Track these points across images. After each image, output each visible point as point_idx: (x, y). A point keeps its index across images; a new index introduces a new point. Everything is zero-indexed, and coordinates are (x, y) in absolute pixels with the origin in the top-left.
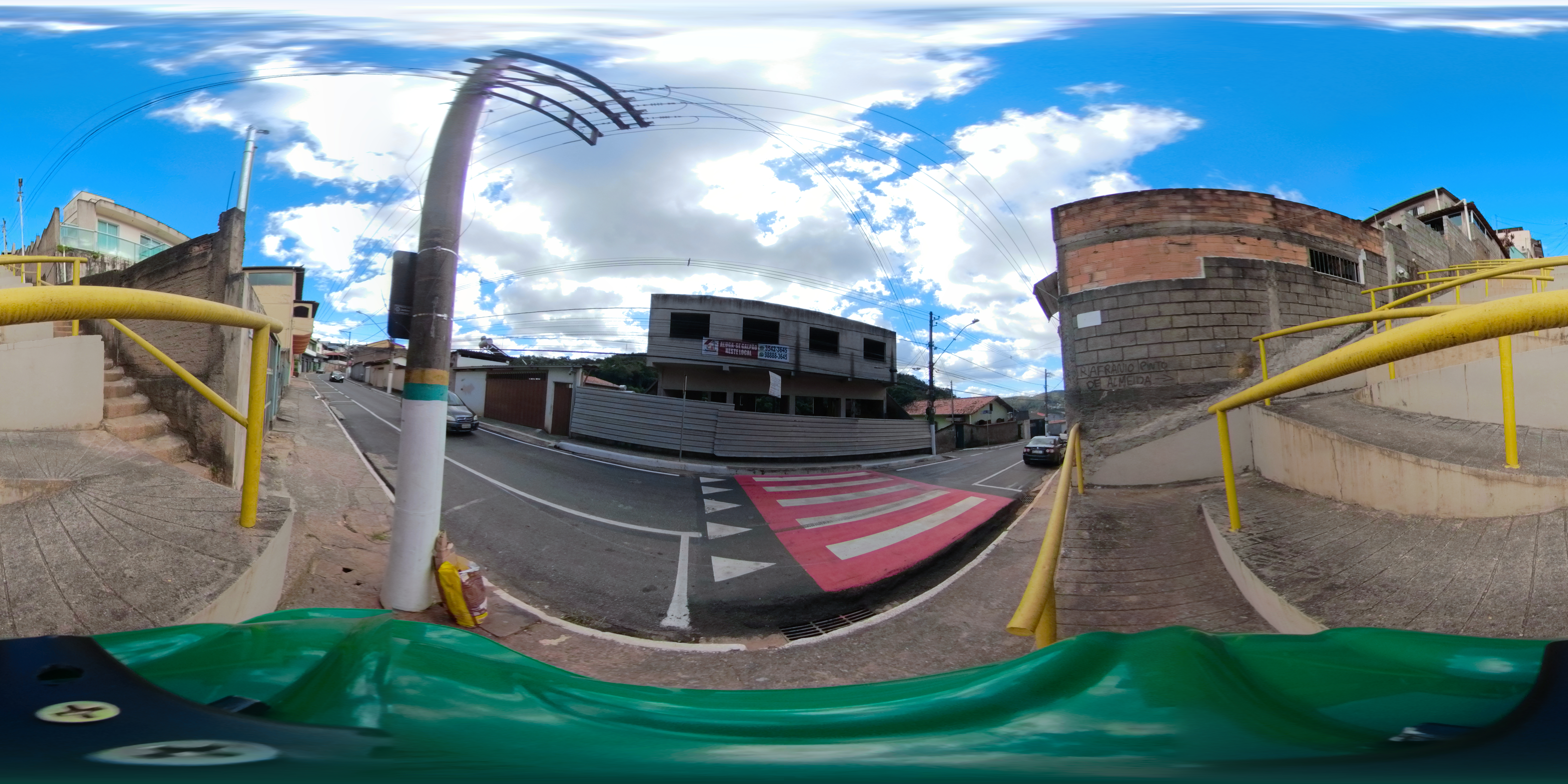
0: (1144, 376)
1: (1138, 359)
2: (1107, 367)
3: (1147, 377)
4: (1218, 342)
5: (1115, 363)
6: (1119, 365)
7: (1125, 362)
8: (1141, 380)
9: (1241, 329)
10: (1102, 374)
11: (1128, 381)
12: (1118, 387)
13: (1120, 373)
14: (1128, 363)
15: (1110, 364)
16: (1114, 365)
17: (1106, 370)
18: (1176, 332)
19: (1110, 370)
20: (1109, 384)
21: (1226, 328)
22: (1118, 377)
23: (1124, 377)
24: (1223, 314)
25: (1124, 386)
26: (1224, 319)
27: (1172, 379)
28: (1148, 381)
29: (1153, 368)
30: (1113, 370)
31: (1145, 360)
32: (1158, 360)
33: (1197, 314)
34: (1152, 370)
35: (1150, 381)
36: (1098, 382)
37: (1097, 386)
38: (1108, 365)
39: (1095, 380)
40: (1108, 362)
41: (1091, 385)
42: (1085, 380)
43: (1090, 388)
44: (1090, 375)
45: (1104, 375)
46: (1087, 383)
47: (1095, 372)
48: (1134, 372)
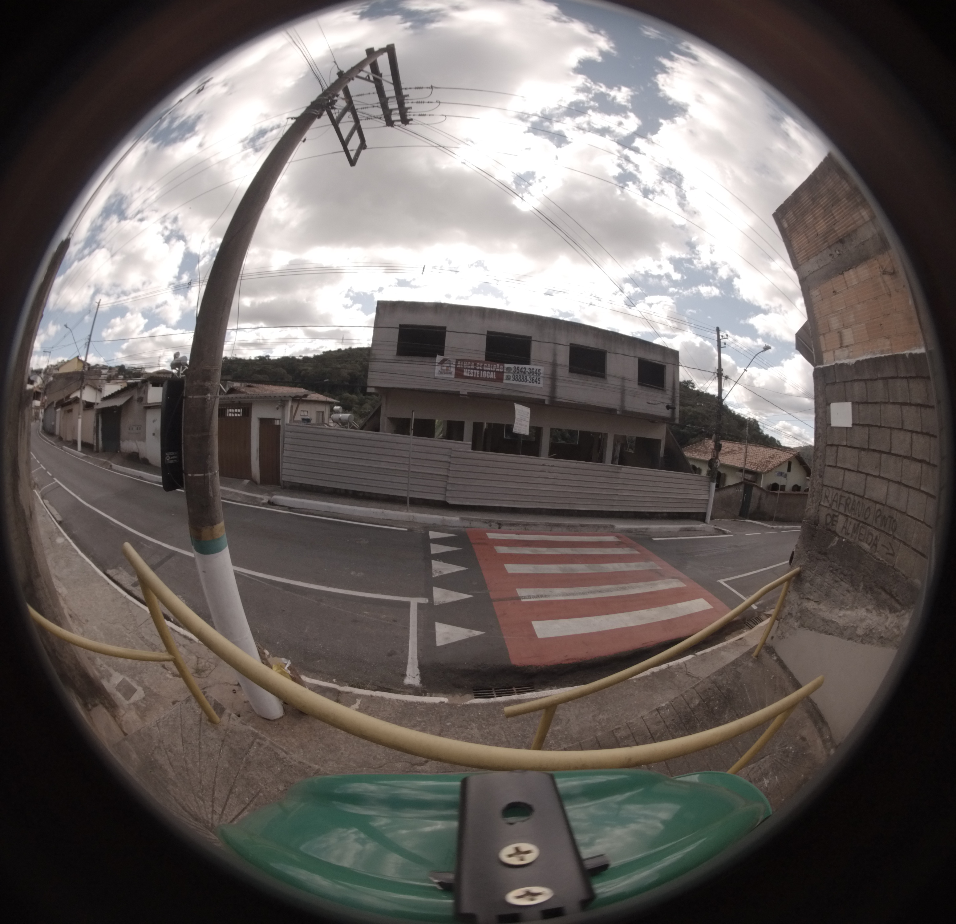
2: (848, 501)
5: (856, 498)
6: (859, 502)
7: (864, 502)
13: (857, 516)
16: (854, 501)
20: (844, 527)
22: (854, 522)
23: (858, 525)
30: (852, 509)
36: (835, 519)
37: (833, 525)
38: (849, 498)
39: (834, 515)
40: (850, 493)
41: (829, 520)
42: (826, 509)
43: (827, 524)
44: (831, 505)
45: (843, 512)
46: (827, 516)
47: (837, 502)
48: (868, 521)
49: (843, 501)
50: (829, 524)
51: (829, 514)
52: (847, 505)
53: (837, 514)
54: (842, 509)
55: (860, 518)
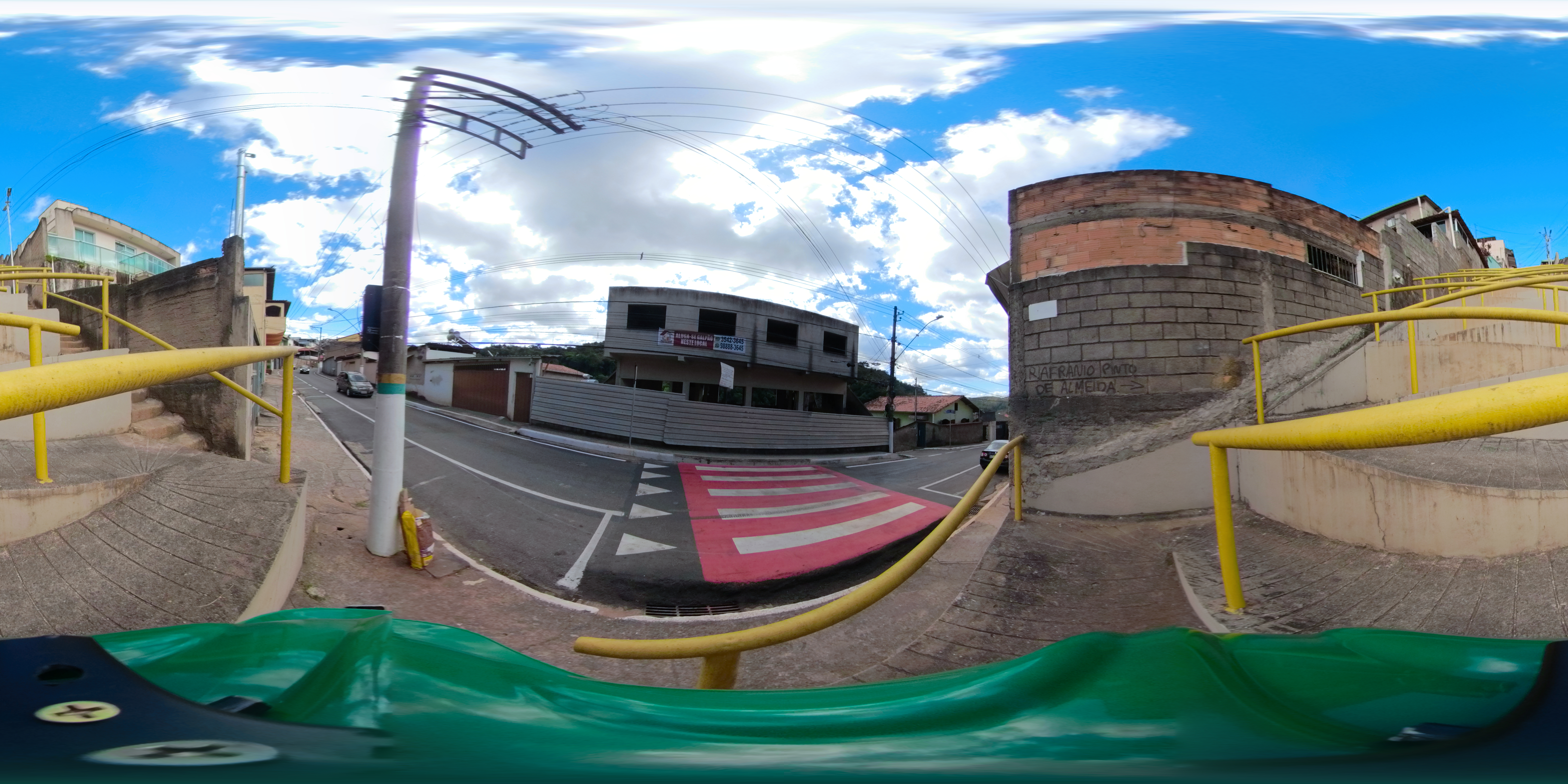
0: (1107, 381)
1: (1100, 360)
2: (1062, 369)
3: (1111, 383)
4: (1201, 343)
5: (1071, 364)
6: (1076, 366)
7: (1084, 364)
8: (1102, 386)
9: (1230, 329)
10: (1054, 377)
11: (1087, 387)
12: (1074, 394)
13: (1077, 377)
14: (1087, 365)
15: (1066, 365)
16: (1070, 367)
17: (1060, 372)
18: (1148, 328)
19: (1065, 372)
20: (1063, 389)
21: (1211, 326)
22: (1075, 381)
23: (1082, 382)
24: (1208, 308)
25: (1082, 392)
26: (1209, 315)
27: (1142, 387)
28: (1112, 387)
29: (1119, 372)
30: (1069, 373)
31: (1109, 362)
32: (1125, 362)
33: (1177, 307)
34: (1117, 374)
35: (1113, 389)
37: (1047, 392)
38: (1062, 366)
39: (1046, 384)
41: (1041, 389)
42: (1034, 383)
43: (1038, 393)
44: (1040, 378)
46: (1037, 387)
47: (1046, 373)
48: (1094, 375)
50: (1042, 393)
55: (1082, 376)
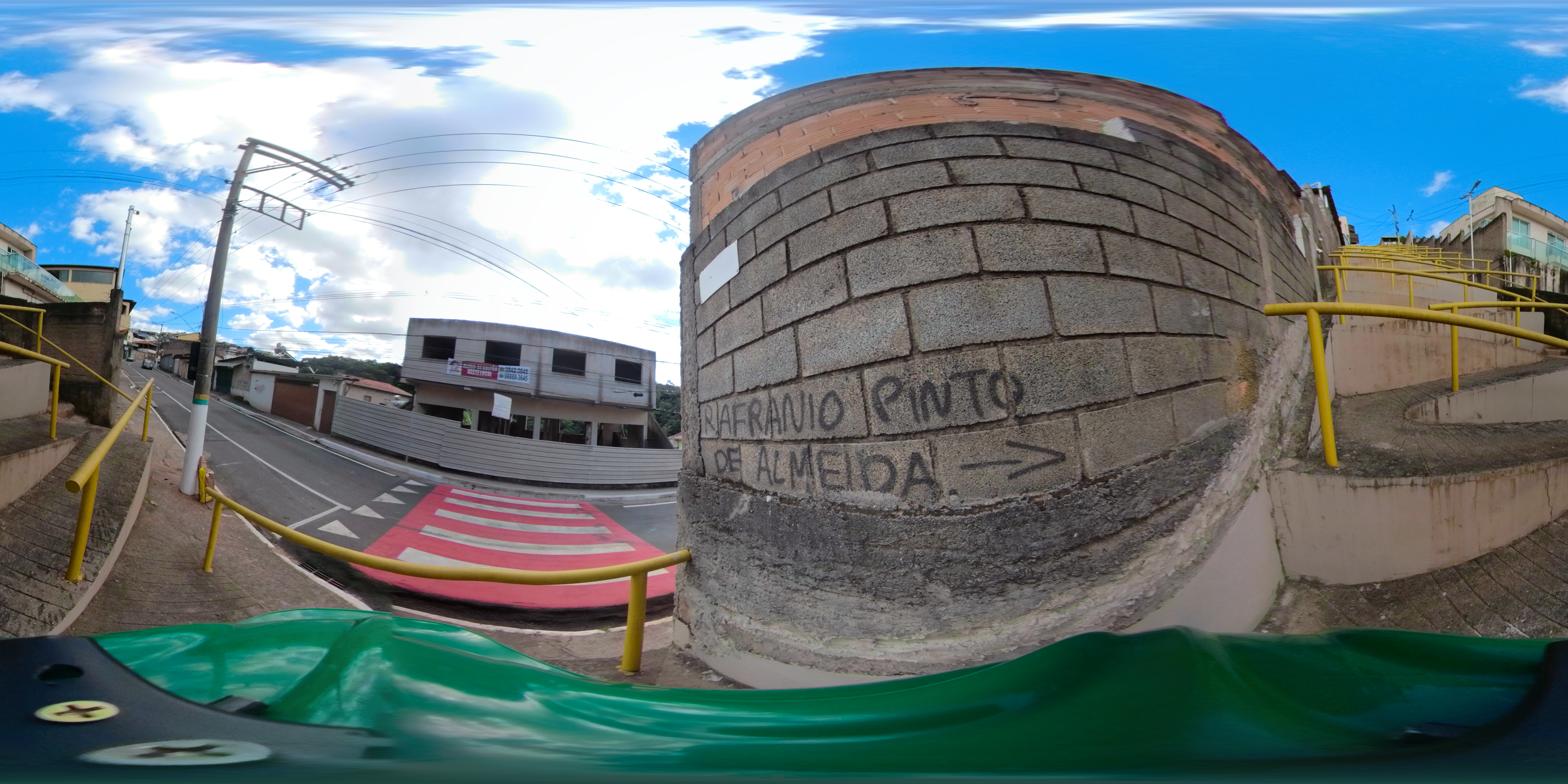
1: (859, 368)
5: (775, 392)
11: (824, 472)
13: (791, 434)
14: (818, 390)
20: (760, 469)
22: (786, 449)
36: (734, 456)
37: (732, 469)
38: (755, 401)
39: (730, 450)
40: (755, 389)
41: (722, 461)
42: (712, 443)
43: (720, 471)
44: (718, 433)
45: (749, 437)
46: (716, 455)
47: (728, 422)
48: (845, 429)
49: (743, 415)
50: (724, 470)
51: (720, 451)
52: (753, 417)
53: (735, 445)
54: (743, 432)
55: (807, 433)
